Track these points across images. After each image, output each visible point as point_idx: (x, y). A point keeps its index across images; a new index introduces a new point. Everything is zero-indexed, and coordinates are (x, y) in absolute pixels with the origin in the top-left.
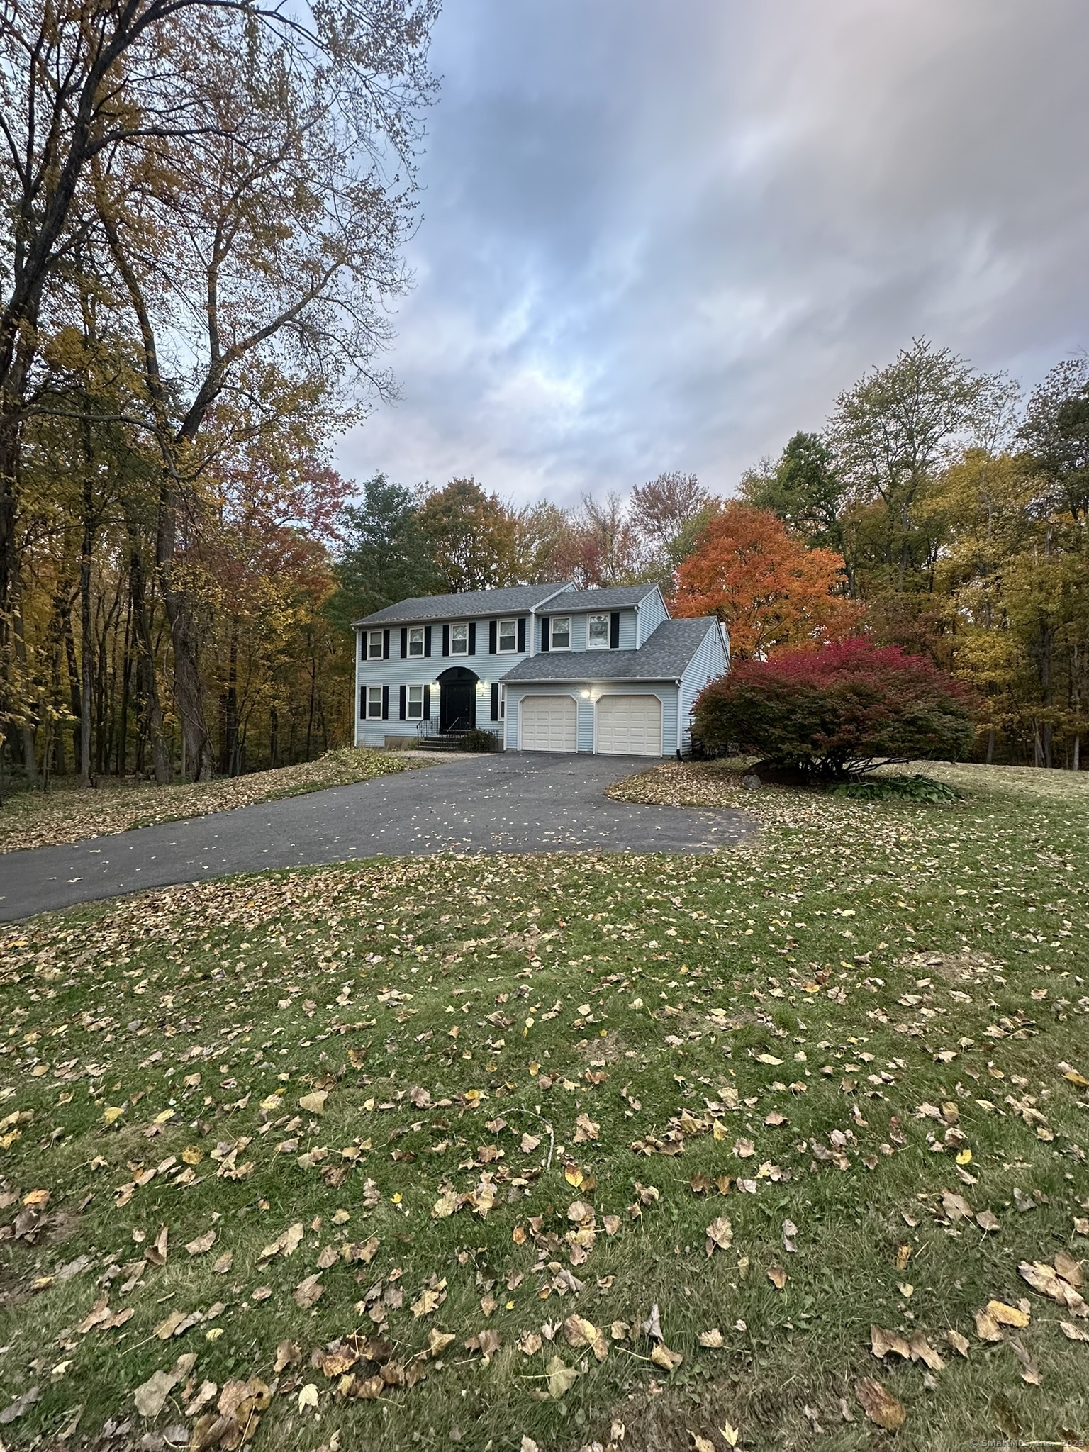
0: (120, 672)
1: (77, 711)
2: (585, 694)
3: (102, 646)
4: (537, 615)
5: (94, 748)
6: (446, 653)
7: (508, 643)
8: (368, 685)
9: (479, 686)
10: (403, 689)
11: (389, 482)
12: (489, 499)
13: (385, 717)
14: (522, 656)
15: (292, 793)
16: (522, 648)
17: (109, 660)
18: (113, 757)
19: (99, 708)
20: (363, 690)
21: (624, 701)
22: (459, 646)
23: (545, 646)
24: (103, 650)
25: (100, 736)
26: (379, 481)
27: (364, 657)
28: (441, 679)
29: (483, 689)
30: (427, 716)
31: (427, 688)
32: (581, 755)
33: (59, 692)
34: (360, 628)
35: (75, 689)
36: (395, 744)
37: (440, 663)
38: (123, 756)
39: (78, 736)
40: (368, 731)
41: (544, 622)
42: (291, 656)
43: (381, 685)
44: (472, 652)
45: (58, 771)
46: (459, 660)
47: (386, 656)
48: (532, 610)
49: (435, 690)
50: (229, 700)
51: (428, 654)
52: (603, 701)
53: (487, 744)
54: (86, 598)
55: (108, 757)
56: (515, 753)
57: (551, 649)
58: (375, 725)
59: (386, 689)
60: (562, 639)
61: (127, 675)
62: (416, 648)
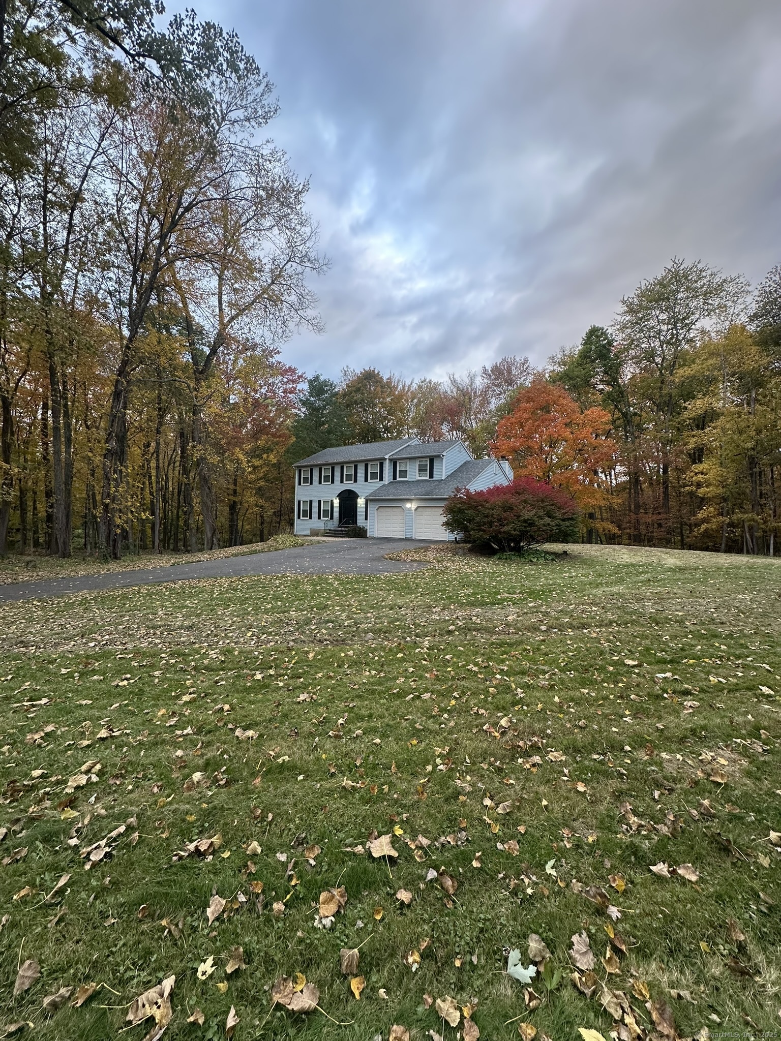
0: (176, 490)
1: (153, 514)
2: (408, 505)
3: (166, 476)
4: (390, 460)
5: (162, 536)
6: (342, 482)
7: (374, 476)
8: (302, 500)
9: (359, 500)
10: (320, 502)
11: (322, 378)
12: (385, 381)
13: (311, 518)
14: (381, 483)
15: (243, 554)
16: (381, 479)
17: (170, 484)
18: (172, 541)
19: (165, 512)
20: (299, 502)
21: (429, 510)
22: (349, 477)
23: (395, 478)
24: (167, 478)
25: (165, 528)
26: (317, 378)
27: (300, 484)
28: (340, 496)
29: (361, 502)
30: (332, 518)
31: (332, 501)
32: (407, 539)
33: (144, 504)
34: (298, 467)
35: (152, 502)
36: (315, 533)
37: (339, 487)
38: (176, 541)
39: (153, 528)
40: (302, 526)
41: (394, 463)
42: (267, 481)
43: (308, 500)
44: (355, 481)
45: (144, 548)
46: (349, 485)
47: (311, 483)
48: (387, 457)
49: (336, 502)
50: (233, 507)
51: (333, 482)
52: (419, 510)
53: (361, 533)
54: (158, 456)
55: (169, 540)
56: (373, 538)
57: (398, 479)
58: (306, 522)
59: (311, 502)
60: (404, 473)
61: (179, 492)
62: (327, 479)
